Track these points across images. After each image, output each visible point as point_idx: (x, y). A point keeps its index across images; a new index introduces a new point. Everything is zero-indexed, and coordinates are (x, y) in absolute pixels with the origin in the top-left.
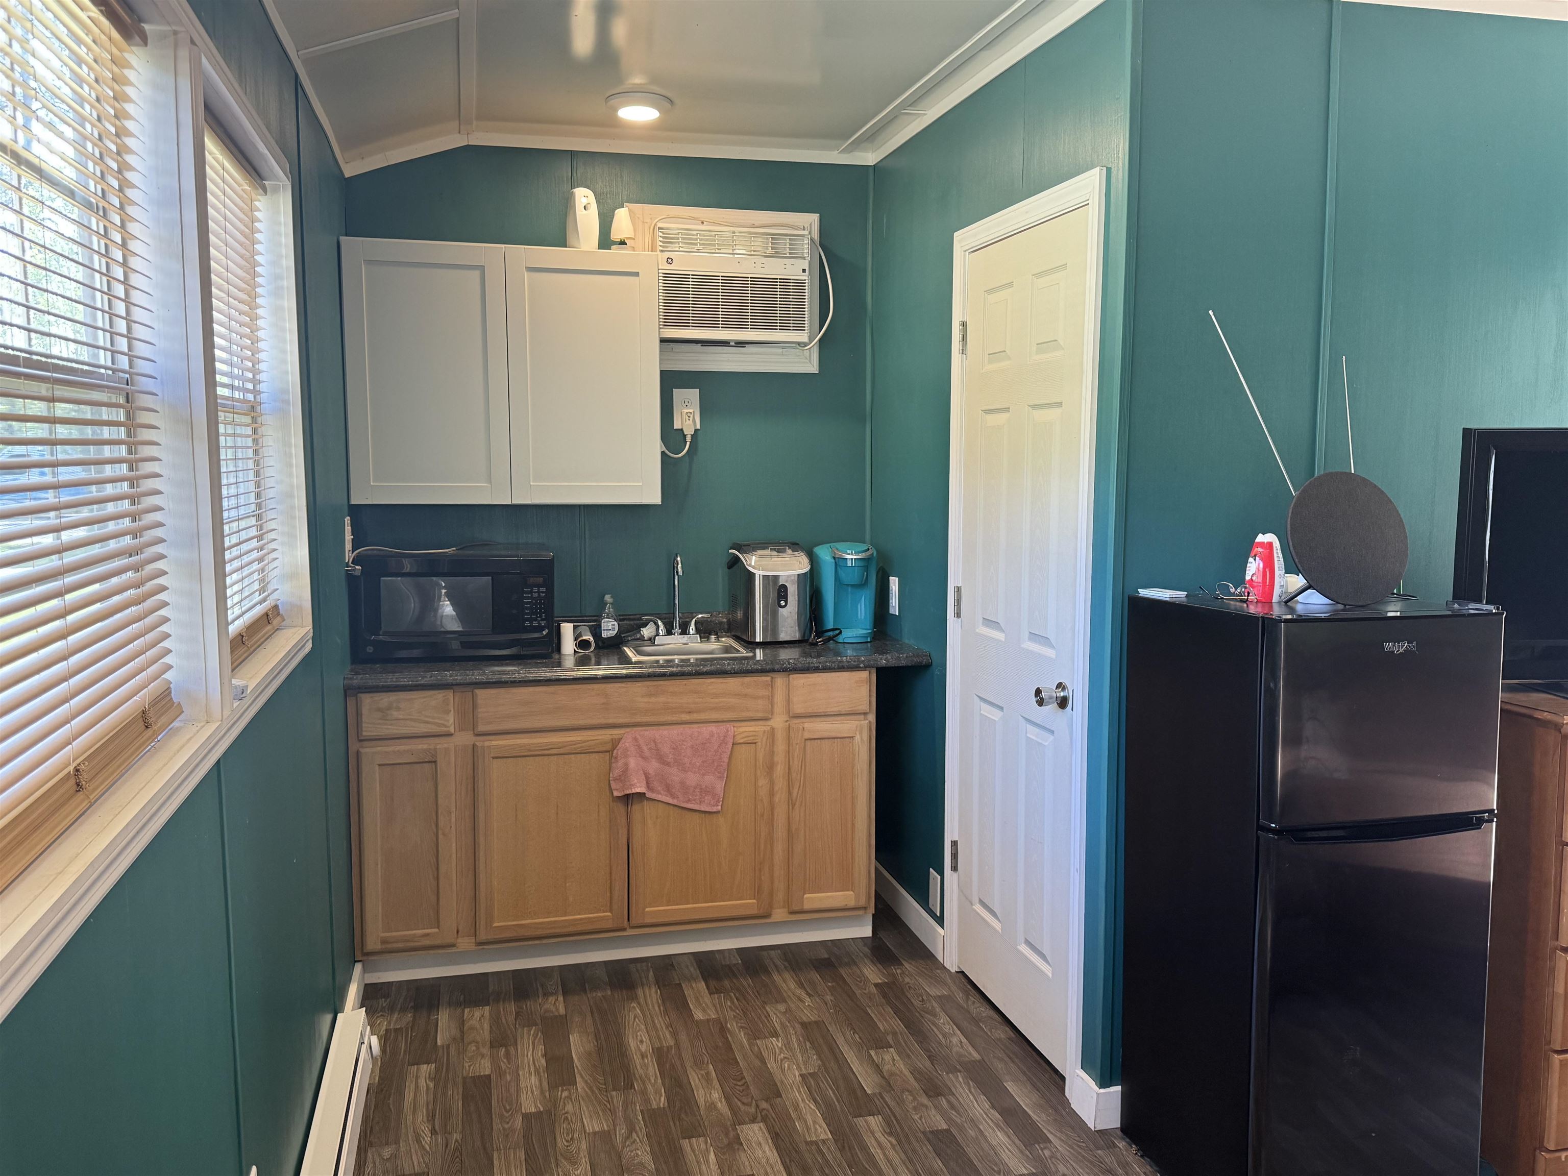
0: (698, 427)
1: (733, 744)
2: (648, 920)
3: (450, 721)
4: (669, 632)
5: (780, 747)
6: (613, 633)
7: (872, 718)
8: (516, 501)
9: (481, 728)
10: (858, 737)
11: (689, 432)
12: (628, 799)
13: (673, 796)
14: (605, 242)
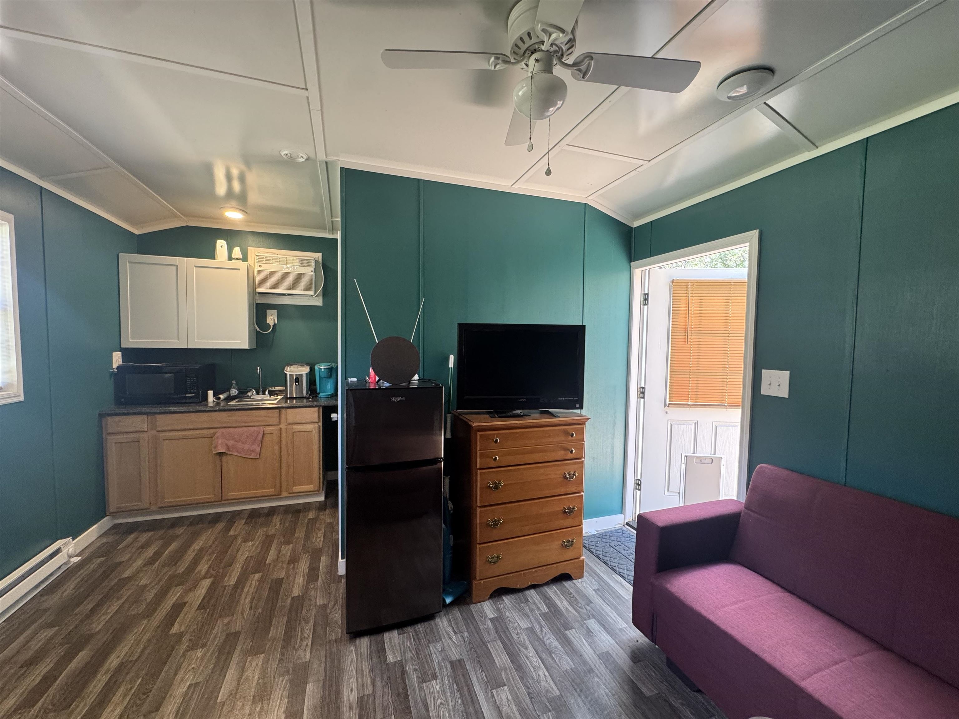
0: (276, 322)
1: (263, 434)
2: (229, 498)
3: (145, 427)
4: (258, 393)
5: (284, 435)
6: (235, 394)
7: (320, 424)
8: (189, 347)
9: (159, 429)
10: (314, 431)
11: (272, 324)
12: (221, 454)
13: (240, 453)
14: (230, 258)
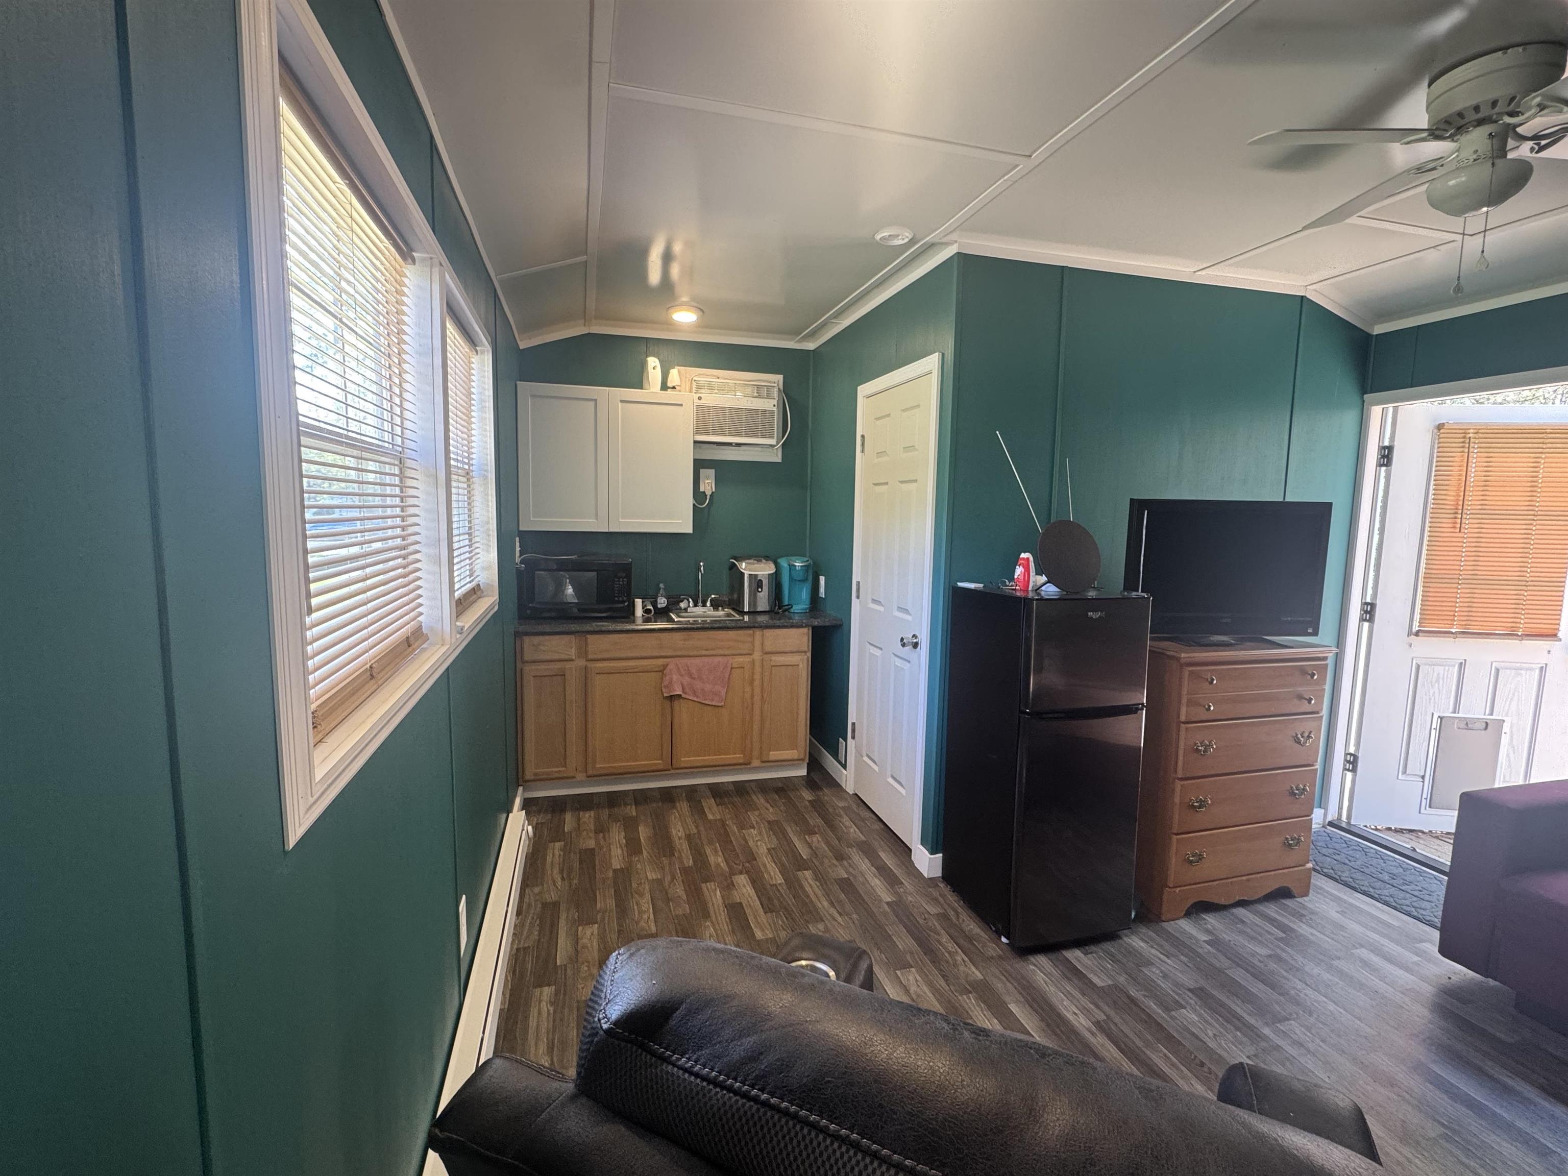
0: (714, 490)
1: (732, 668)
2: (682, 765)
3: (573, 653)
4: (696, 605)
5: (758, 669)
6: (664, 605)
7: (809, 654)
8: (611, 530)
9: (590, 657)
10: (801, 666)
11: (708, 493)
12: (672, 698)
13: (698, 697)
14: (664, 387)
